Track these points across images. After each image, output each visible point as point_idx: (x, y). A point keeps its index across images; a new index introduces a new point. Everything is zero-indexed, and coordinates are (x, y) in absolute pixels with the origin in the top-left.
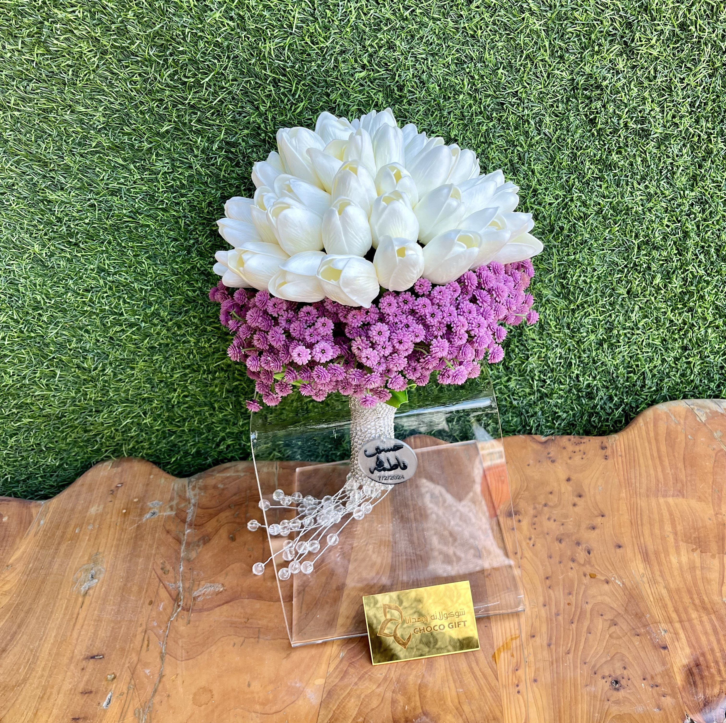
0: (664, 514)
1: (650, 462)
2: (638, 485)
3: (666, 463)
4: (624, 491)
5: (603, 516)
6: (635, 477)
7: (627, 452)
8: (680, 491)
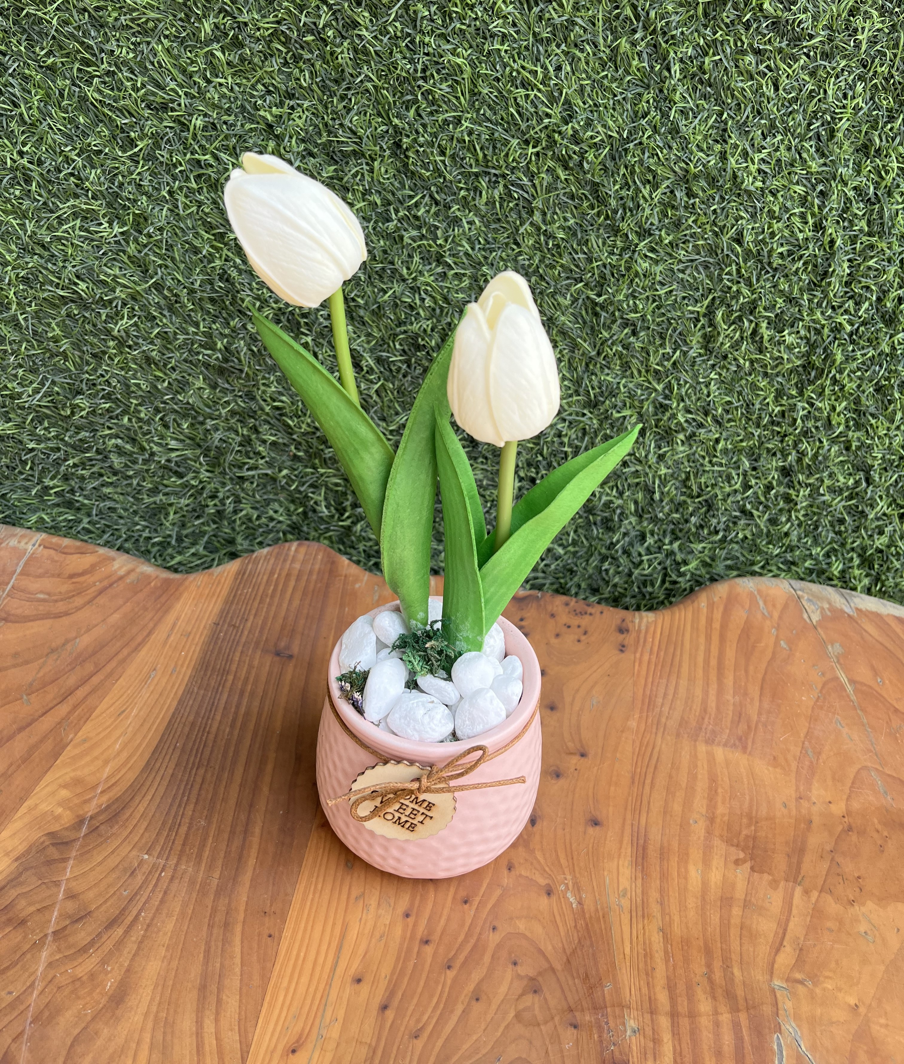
0: (700, 777)
1: (700, 673)
2: (666, 709)
3: (729, 681)
4: (637, 716)
5: (583, 755)
6: (665, 695)
7: (663, 647)
8: (740, 739)
